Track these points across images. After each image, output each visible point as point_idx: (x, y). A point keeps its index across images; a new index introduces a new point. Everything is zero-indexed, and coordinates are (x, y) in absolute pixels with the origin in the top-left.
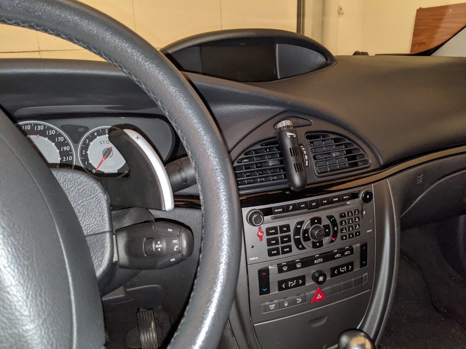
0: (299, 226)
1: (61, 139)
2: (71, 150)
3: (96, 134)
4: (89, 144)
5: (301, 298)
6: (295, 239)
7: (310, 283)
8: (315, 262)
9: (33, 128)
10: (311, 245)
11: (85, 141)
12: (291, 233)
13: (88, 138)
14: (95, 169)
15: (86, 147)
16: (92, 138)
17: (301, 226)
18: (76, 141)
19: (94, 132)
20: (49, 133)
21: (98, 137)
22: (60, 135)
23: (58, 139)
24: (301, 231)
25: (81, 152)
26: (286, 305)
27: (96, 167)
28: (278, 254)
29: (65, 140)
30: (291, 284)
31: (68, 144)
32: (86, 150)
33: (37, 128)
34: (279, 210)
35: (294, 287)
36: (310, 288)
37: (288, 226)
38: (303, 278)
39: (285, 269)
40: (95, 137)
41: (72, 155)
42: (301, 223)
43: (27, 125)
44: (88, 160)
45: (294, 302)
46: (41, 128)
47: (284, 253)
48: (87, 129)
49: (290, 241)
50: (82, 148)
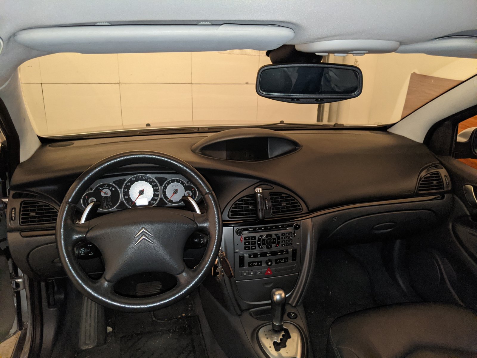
0: (260, 238)
1: (154, 183)
2: (158, 189)
3: (170, 182)
4: (167, 187)
5: (259, 271)
6: (258, 243)
7: (264, 265)
8: (267, 255)
9: (142, 178)
10: (266, 247)
11: (165, 185)
12: (256, 240)
13: (167, 183)
14: (169, 199)
15: (165, 188)
16: (168, 183)
17: (261, 238)
18: (161, 185)
19: (169, 181)
20: (149, 180)
21: (171, 183)
22: (155, 182)
23: (153, 183)
24: (261, 240)
25: (163, 190)
26: (252, 274)
27: (169, 198)
28: (249, 249)
29: (156, 184)
30: (255, 264)
31: (157, 186)
32: (166, 189)
33: (144, 178)
34: (251, 229)
35: (256, 266)
36: (265, 267)
37: (255, 237)
38: (261, 262)
39: (252, 256)
40: (170, 183)
41: (159, 191)
42: (261, 236)
43: (140, 176)
44: (166, 194)
45: (255, 273)
46: (146, 178)
47: (252, 249)
48: (166, 179)
49: (255, 244)
50: (164, 189)
